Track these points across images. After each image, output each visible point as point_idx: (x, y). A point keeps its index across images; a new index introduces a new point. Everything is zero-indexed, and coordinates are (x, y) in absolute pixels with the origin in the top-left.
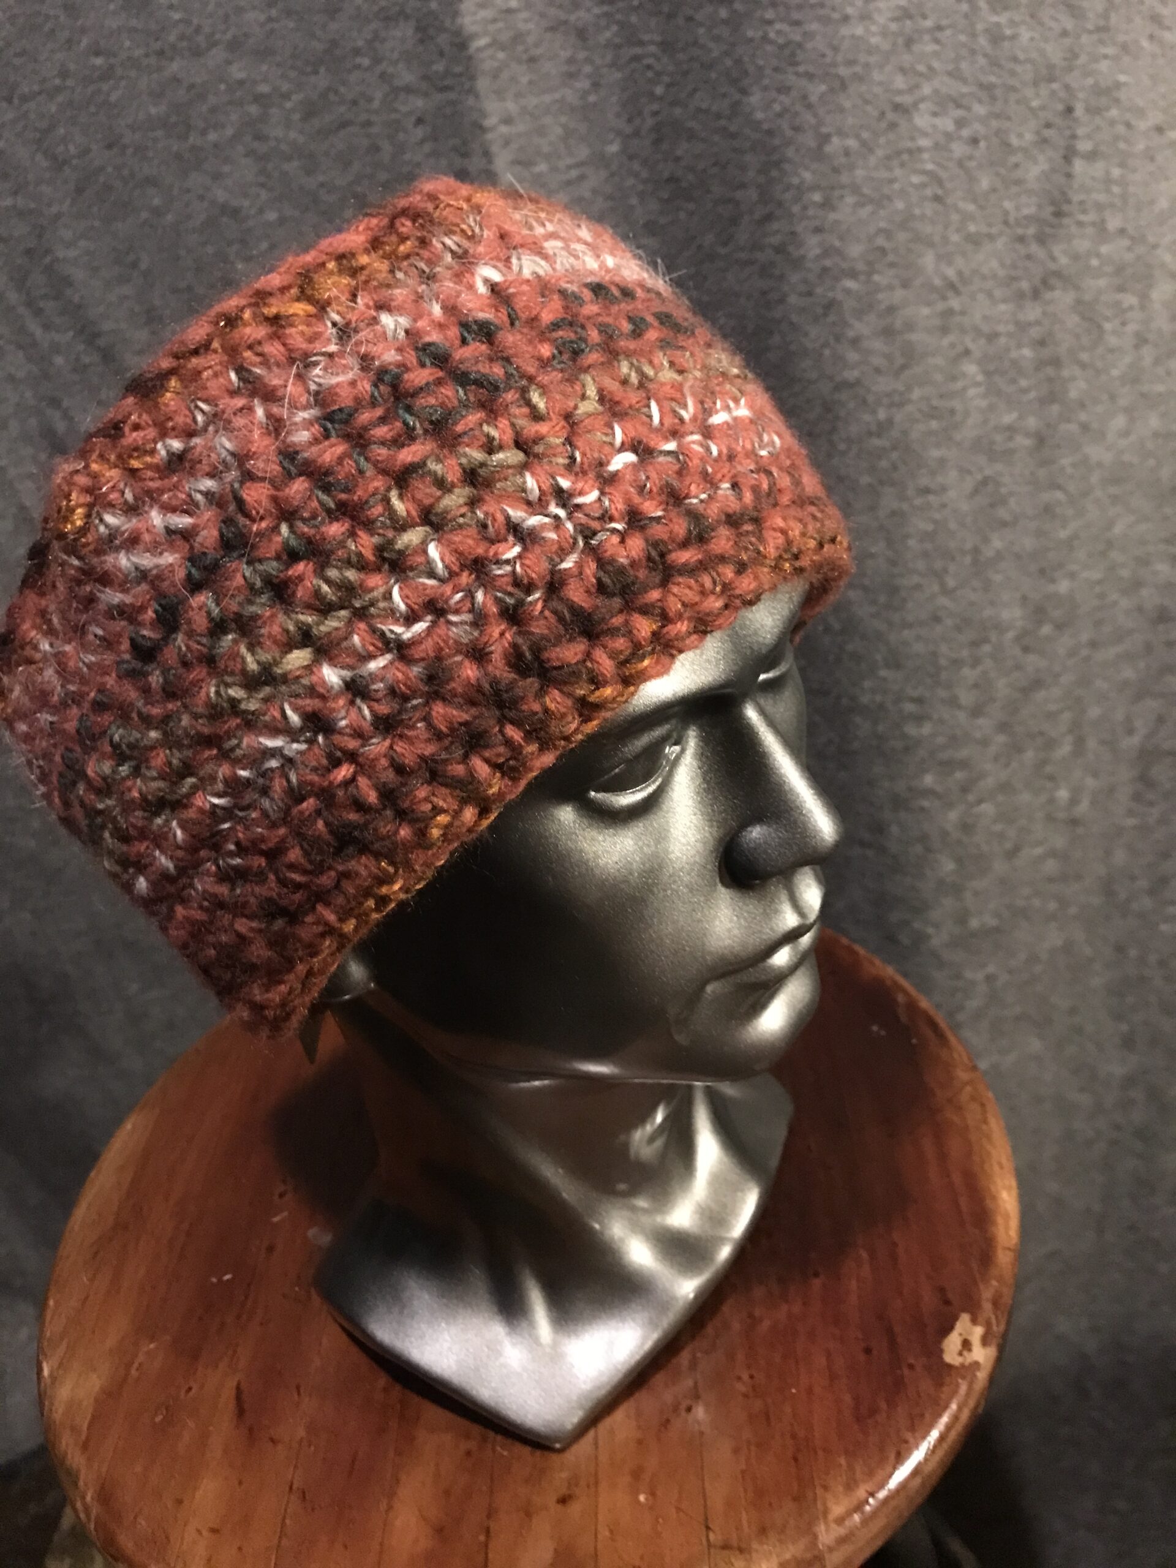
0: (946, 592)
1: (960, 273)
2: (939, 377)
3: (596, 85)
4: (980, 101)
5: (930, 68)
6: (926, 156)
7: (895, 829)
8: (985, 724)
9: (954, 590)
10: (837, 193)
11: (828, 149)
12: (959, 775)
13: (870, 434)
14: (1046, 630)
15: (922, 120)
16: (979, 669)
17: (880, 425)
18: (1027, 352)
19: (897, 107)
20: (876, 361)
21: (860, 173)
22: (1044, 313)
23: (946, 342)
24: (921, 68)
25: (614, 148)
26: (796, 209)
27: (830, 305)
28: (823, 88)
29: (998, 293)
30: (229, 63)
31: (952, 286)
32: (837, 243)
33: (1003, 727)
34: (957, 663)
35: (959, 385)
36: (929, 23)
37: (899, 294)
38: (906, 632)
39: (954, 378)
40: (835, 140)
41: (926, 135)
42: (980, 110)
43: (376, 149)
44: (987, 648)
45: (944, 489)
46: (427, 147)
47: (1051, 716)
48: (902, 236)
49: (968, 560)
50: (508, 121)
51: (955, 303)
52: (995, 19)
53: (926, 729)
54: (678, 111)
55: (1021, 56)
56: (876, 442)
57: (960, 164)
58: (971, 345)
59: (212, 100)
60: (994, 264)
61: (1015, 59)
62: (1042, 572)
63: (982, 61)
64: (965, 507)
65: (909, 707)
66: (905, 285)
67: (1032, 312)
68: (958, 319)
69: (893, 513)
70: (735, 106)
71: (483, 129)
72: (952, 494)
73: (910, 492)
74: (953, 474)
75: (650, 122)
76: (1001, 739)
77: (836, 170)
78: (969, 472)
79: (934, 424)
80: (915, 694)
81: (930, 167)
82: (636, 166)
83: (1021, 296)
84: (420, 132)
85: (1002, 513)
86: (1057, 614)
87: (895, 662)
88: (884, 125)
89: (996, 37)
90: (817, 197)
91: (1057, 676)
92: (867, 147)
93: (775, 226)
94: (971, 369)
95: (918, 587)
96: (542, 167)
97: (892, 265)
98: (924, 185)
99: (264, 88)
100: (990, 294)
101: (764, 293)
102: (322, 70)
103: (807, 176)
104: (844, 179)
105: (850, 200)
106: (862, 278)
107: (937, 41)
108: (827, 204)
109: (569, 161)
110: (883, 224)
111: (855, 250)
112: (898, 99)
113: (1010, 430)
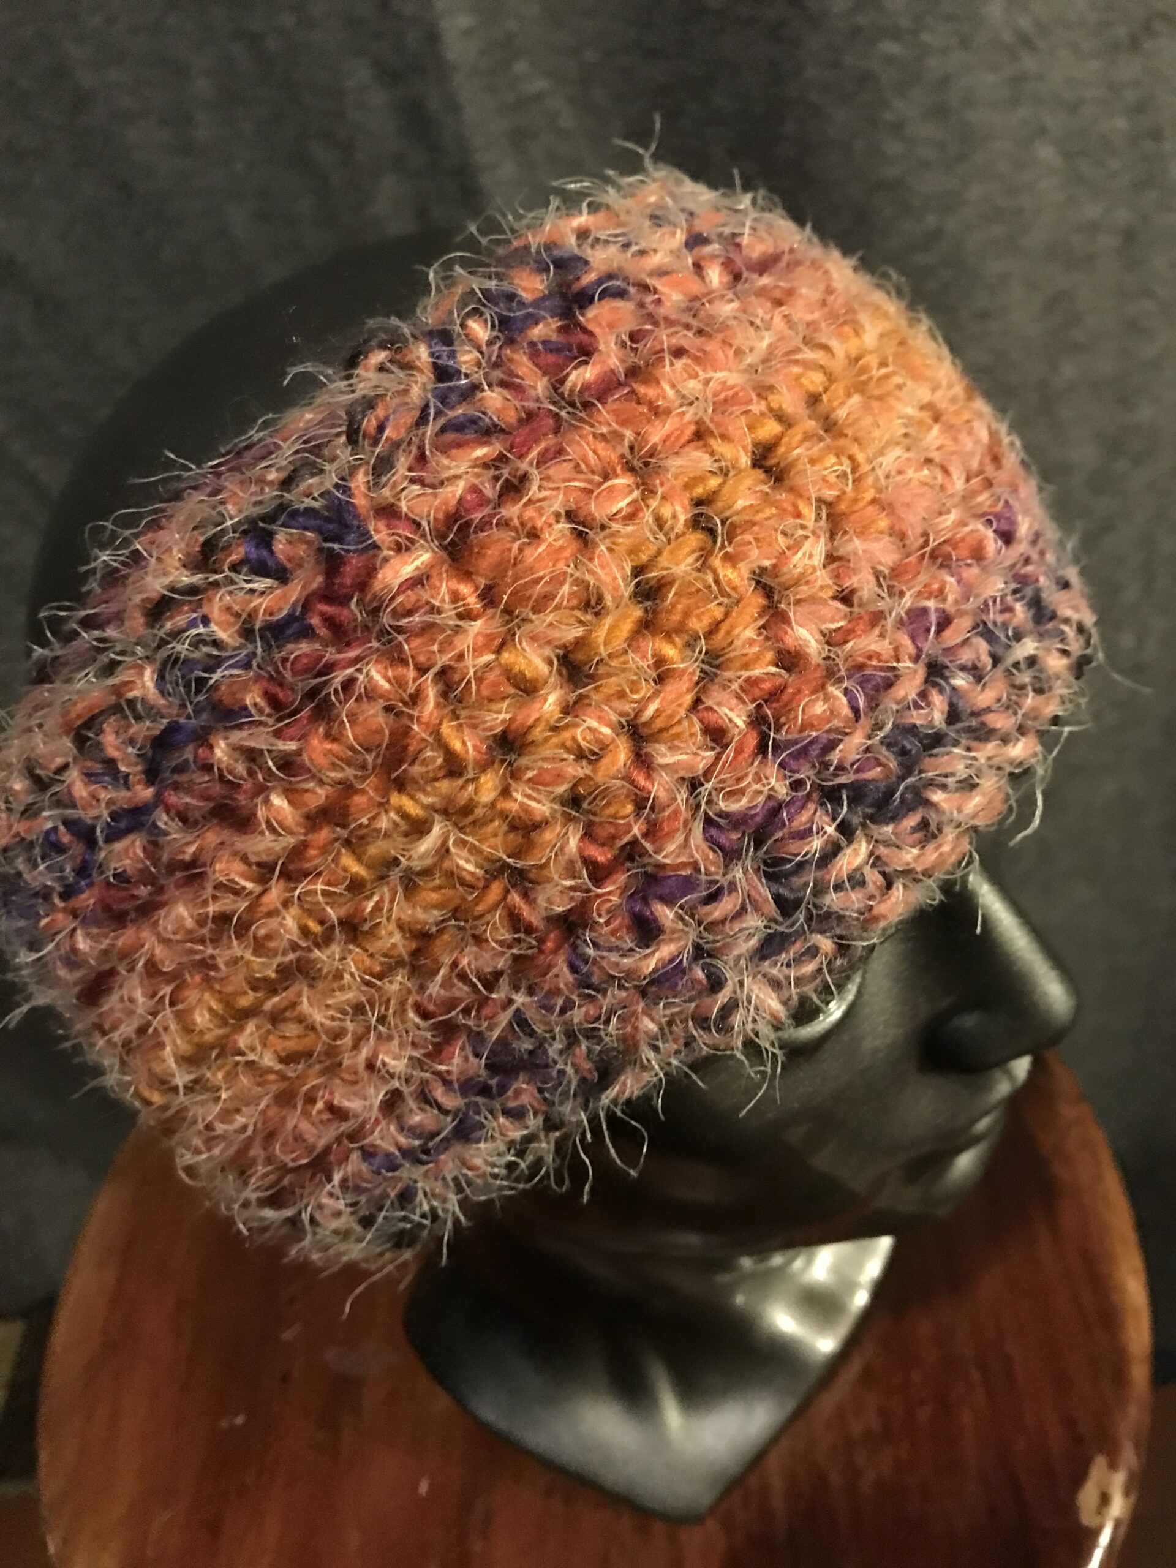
1: (1037, 24)
17: (925, 235)
18: (1121, 123)
20: (924, 151)
27: (865, 78)
29: (1086, 46)
31: (1026, 42)
37: (955, 60)
39: (1023, 166)
51: (1029, 63)
58: (1048, 121)
66: (965, 43)
67: (1129, 69)
68: (1032, 85)
83: (1115, 47)
94: (1046, 153)
113: (1092, 228)
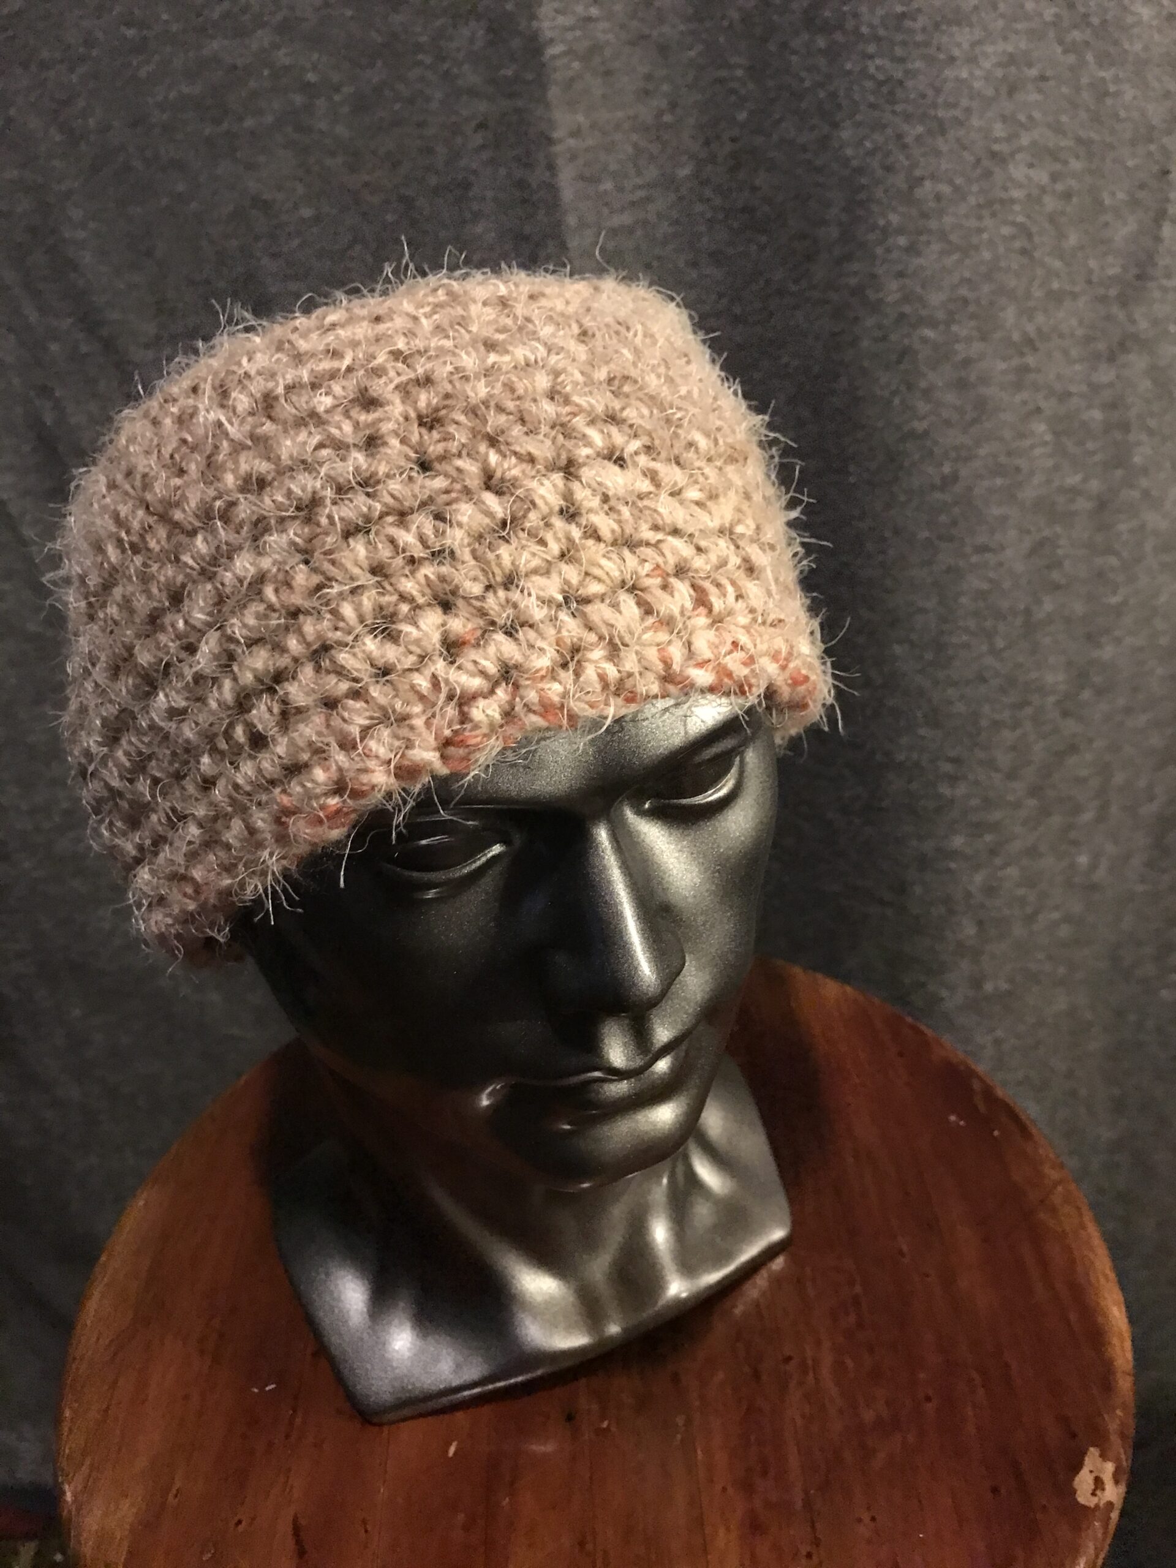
0: (994, 652)
1: (1039, 330)
2: (1008, 434)
3: (673, 106)
4: (1077, 157)
5: (1030, 118)
6: (1017, 208)
7: (918, 890)
8: (1019, 787)
9: (1001, 650)
10: (924, 238)
11: (919, 193)
12: (988, 838)
13: (933, 487)
14: (1086, 695)
15: (1018, 171)
16: (1018, 732)
17: (944, 478)
18: (1097, 414)
19: (994, 155)
20: (945, 414)
21: (948, 220)
22: (1118, 377)
23: (1018, 398)
24: (1022, 118)
25: (684, 172)
26: (879, 251)
27: (905, 353)
28: (920, 129)
29: (1074, 353)
30: (276, 46)
31: (1029, 342)
32: (919, 290)
33: (1035, 791)
34: (997, 725)
35: (1027, 443)
36: (1034, 72)
37: (977, 347)
38: (951, 691)
39: (1022, 436)
40: (928, 184)
41: (1020, 186)
42: (1076, 165)
43: (429, 151)
44: (1029, 711)
45: (1002, 548)
46: (485, 155)
47: (1081, 781)
48: (986, 288)
49: (1019, 621)
50: (576, 133)
51: (1031, 360)
52: (1102, 74)
53: (961, 790)
54: (759, 140)
55: (1123, 114)
56: (938, 495)
57: (1052, 219)
58: (1043, 404)
59: (253, 84)
60: (1074, 322)
61: (1116, 116)
62: (1089, 637)
63: (1083, 115)
64: (1019, 567)
65: (947, 768)
66: (983, 338)
67: (1106, 374)
68: (1032, 376)
69: (949, 570)
70: (824, 142)
71: (550, 141)
72: (1009, 553)
73: (968, 549)
74: (1012, 534)
75: (728, 147)
76: (1032, 802)
77: (925, 216)
78: (1028, 532)
79: (999, 481)
80: (952, 754)
81: (1020, 219)
82: (708, 192)
83: (1096, 357)
84: (478, 139)
85: (1055, 575)
86: (1097, 679)
87: (934, 720)
88: (979, 171)
89: (1101, 92)
90: (902, 241)
91: (1091, 741)
92: (960, 194)
93: (855, 266)
94: (1040, 428)
95: (966, 646)
96: (608, 185)
97: (973, 316)
98: (1013, 237)
99: (311, 77)
100: (1066, 352)
101: (834, 335)
102: (379, 63)
103: (894, 218)
104: (933, 224)
105: (936, 247)
106: (942, 327)
107: (1040, 91)
108: (912, 249)
109: (639, 181)
110: (967, 275)
111: (936, 298)
112: (996, 147)
113: (1073, 492)
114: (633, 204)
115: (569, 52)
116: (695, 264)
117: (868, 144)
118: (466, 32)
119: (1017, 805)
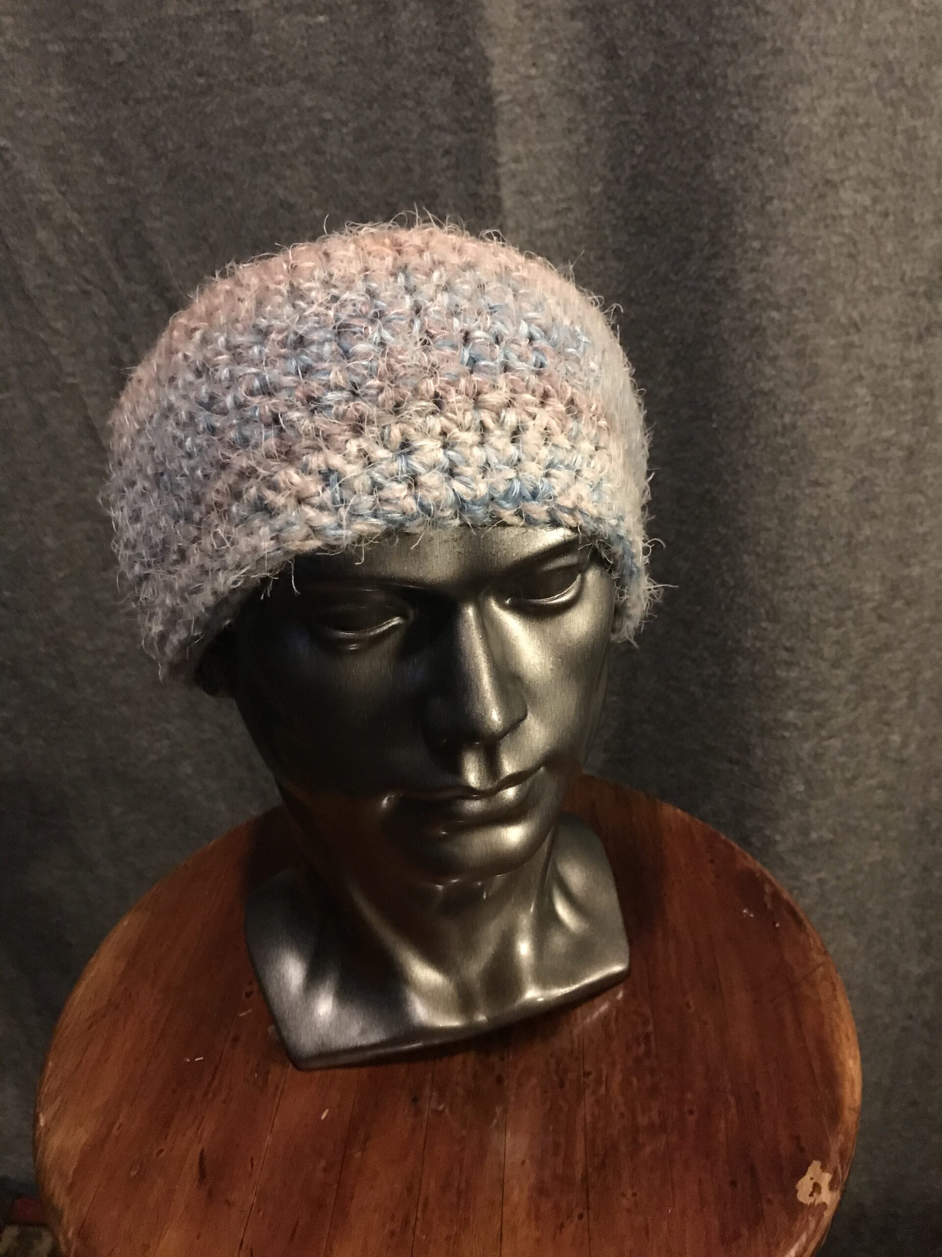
0: (821, 565)
1: (862, 316)
2: (836, 395)
3: (589, 140)
4: (893, 185)
5: (857, 155)
6: (845, 222)
8: (841, 676)
9: (828, 565)
10: (772, 243)
11: (769, 208)
12: (815, 713)
13: (776, 433)
14: (898, 604)
15: (846, 194)
16: (843, 630)
17: (784, 426)
18: (908, 383)
19: (827, 182)
20: (787, 377)
21: (792, 230)
22: (925, 354)
23: (844, 368)
24: (851, 154)
25: (597, 189)
26: (738, 251)
27: (757, 330)
28: (771, 161)
29: (889, 334)
30: (303, 93)
31: (854, 325)
32: (768, 282)
33: (854, 679)
34: (824, 623)
35: (852, 403)
36: (861, 120)
37: (812, 327)
38: (786, 594)
39: (848, 397)
40: (776, 202)
41: (848, 206)
42: (893, 191)
43: (409, 170)
44: (850, 614)
45: (830, 483)
46: (449, 173)
47: (893, 674)
48: (820, 282)
49: (843, 541)
50: (517, 160)
51: (855, 338)
52: (912, 122)
53: (794, 674)
54: (652, 167)
55: (929, 153)
56: (780, 440)
57: (872, 231)
58: (864, 373)
60: (890, 311)
61: (925, 155)
62: (900, 558)
63: (898, 153)
64: (844, 498)
65: (784, 655)
66: (817, 320)
67: (915, 352)
68: (856, 351)
69: (787, 498)
70: (699, 168)
71: (497, 164)
72: (835, 488)
73: (803, 484)
74: (839, 472)
75: (628, 172)
76: (852, 688)
77: (774, 226)
78: (852, 472)
79: (828, 431)
80: (788, 644)
81: (847, 231)
82: (613, 205)
83: (907, 338)
84: (445, 161)
85: (874, 507)
86: (907, 592)
87: (774, 616)
88: (815, 194)
89: (912, 136)
90: (756, 244)
91: (902, 642)
92: (801, 211)
93: (720, 262)
94: (862, 391)
95: (801, 559)
96: (538, 198)
97: (808, 303)
98: (842, 245)
99: (327, 115)
100: (883, 334)
101: (703, 314)
102: (376, 106)
103: (750, 227)
104: (779, 232)
105: (782, 250)
106: (785, 311)
107: (865, 134)
108: (764, 251)
109: (561, 196)
110: (805, 271)
111: (781, 288)
112: (829, 176)
113: (888, 443)
114: (557, 212)
115: (514, 101)
116: (602, 259)
117: (732, 172)
118: (439, 85)
119: (840, 689)
